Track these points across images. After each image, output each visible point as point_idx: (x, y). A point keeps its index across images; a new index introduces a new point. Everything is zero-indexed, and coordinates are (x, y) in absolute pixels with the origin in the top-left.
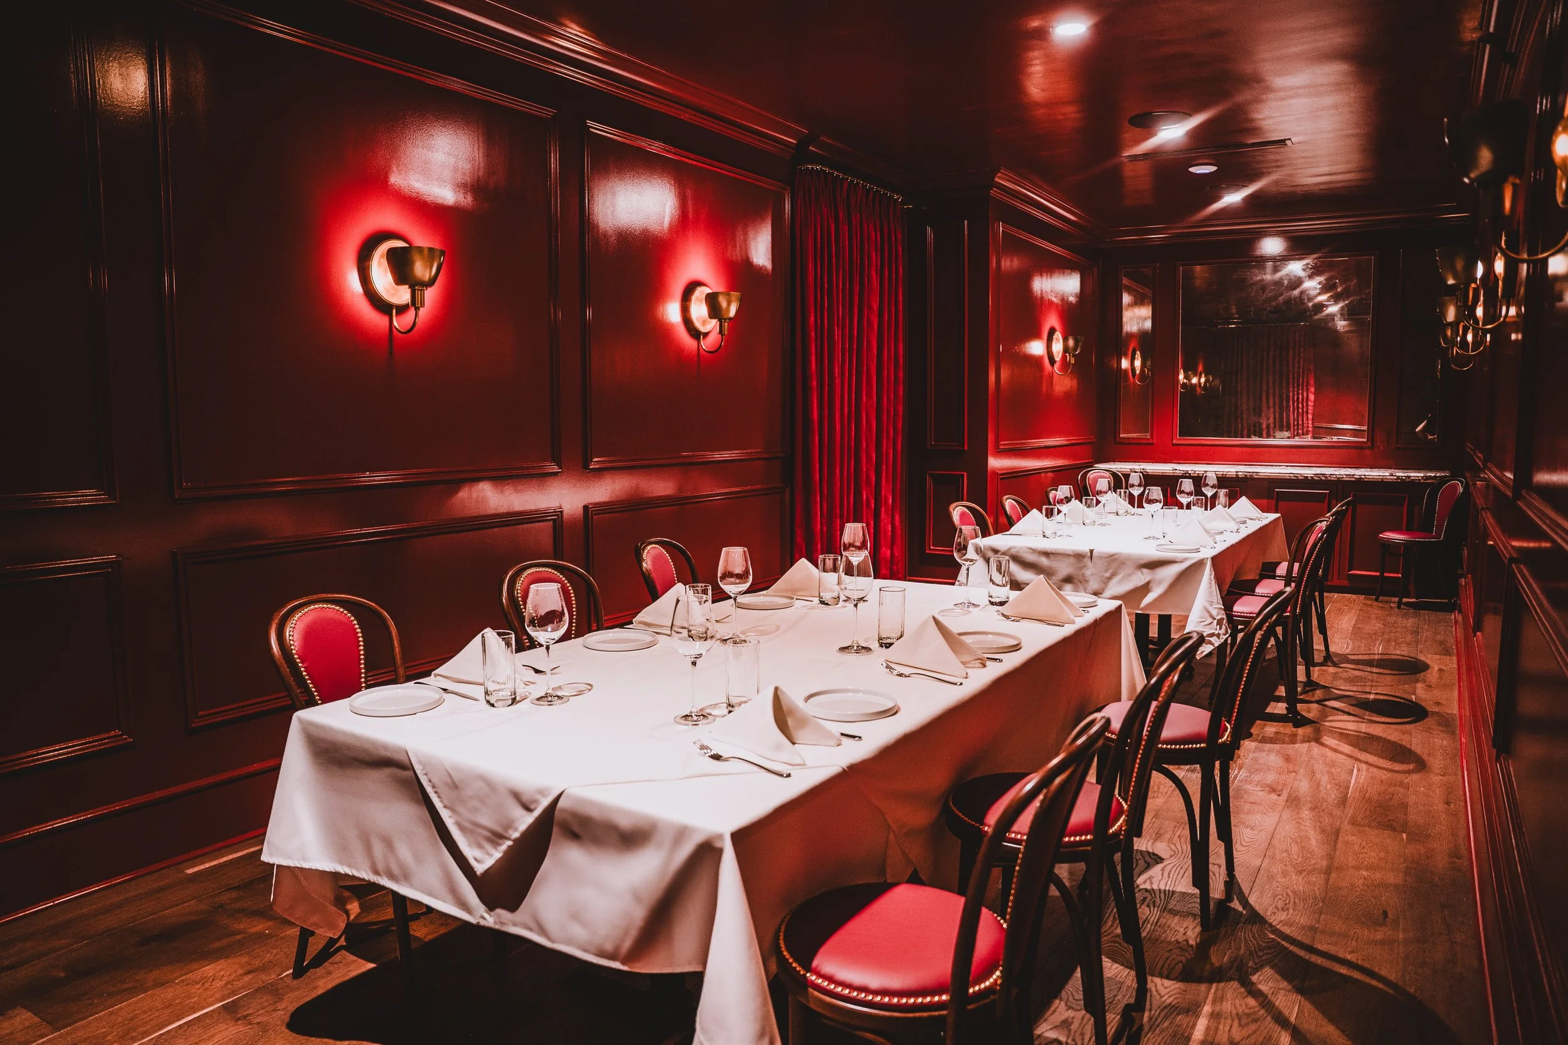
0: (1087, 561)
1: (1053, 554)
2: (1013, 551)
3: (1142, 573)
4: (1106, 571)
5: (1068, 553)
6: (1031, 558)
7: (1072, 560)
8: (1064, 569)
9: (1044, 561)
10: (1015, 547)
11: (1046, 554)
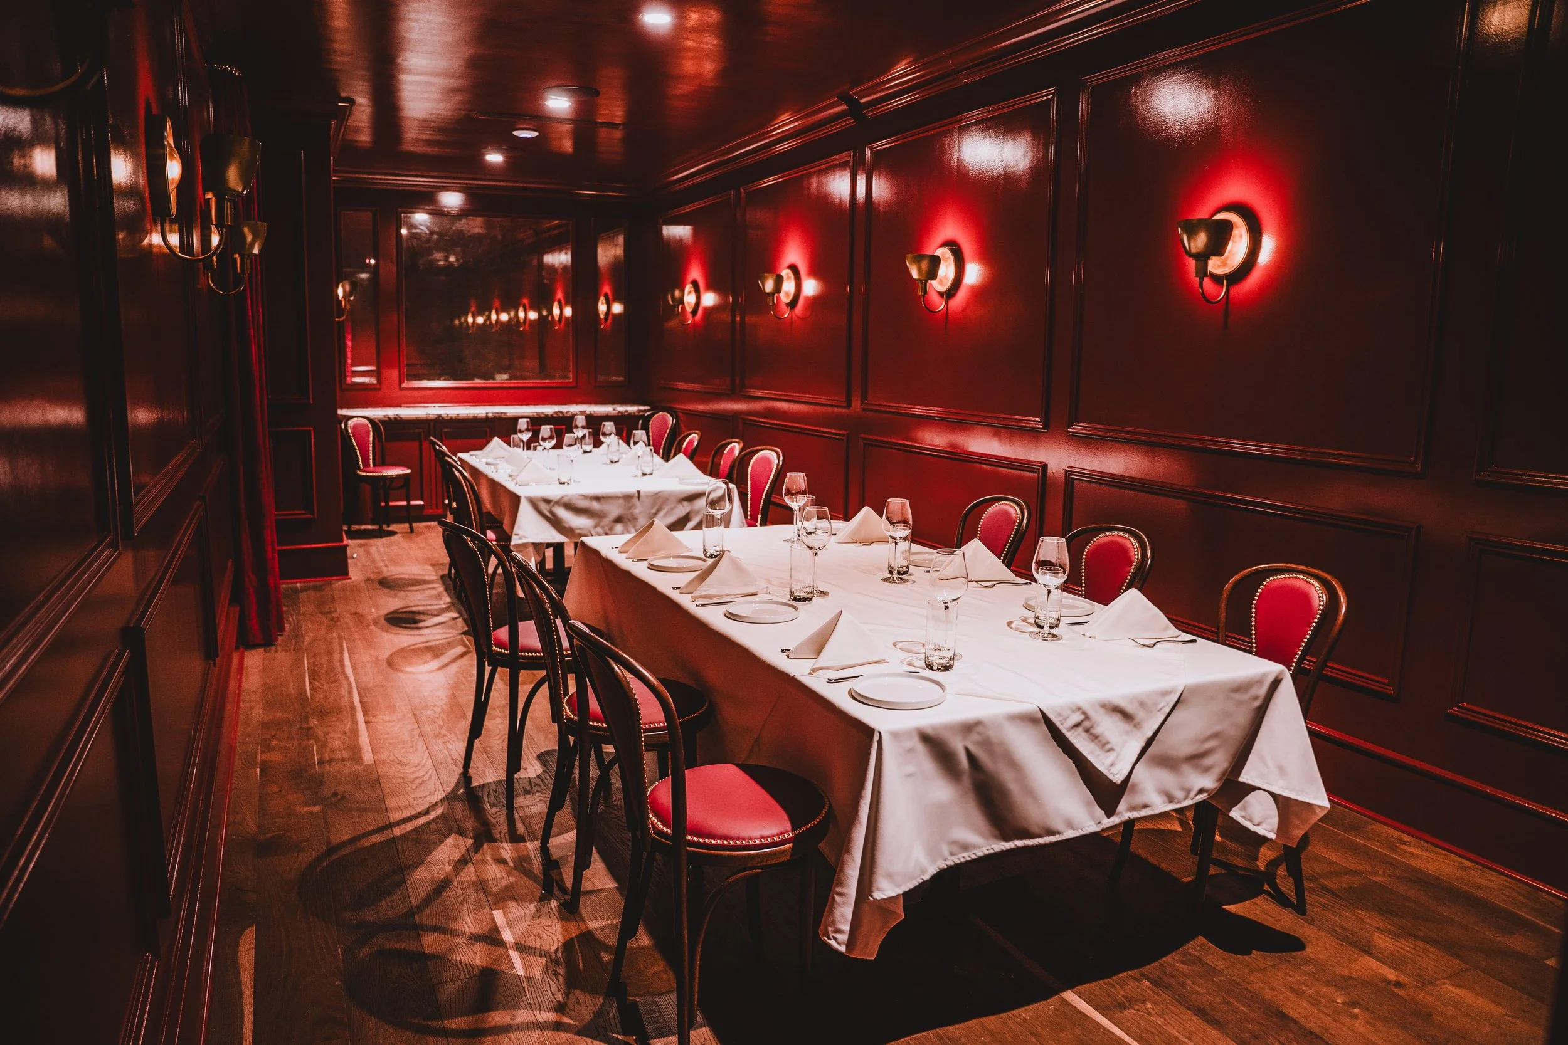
0: (635, 500)
1: (603, 498)
2: (566, 500)
3: (683, 506)
4: (652, 508)
5: (617, 495)
6: (583, 504)
7: (621, 501)
8: (614, 510)
9: (596, 505)
10: (567, 496)
11: (598, 499)
